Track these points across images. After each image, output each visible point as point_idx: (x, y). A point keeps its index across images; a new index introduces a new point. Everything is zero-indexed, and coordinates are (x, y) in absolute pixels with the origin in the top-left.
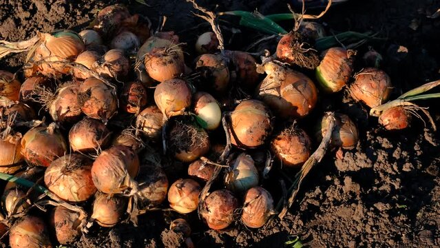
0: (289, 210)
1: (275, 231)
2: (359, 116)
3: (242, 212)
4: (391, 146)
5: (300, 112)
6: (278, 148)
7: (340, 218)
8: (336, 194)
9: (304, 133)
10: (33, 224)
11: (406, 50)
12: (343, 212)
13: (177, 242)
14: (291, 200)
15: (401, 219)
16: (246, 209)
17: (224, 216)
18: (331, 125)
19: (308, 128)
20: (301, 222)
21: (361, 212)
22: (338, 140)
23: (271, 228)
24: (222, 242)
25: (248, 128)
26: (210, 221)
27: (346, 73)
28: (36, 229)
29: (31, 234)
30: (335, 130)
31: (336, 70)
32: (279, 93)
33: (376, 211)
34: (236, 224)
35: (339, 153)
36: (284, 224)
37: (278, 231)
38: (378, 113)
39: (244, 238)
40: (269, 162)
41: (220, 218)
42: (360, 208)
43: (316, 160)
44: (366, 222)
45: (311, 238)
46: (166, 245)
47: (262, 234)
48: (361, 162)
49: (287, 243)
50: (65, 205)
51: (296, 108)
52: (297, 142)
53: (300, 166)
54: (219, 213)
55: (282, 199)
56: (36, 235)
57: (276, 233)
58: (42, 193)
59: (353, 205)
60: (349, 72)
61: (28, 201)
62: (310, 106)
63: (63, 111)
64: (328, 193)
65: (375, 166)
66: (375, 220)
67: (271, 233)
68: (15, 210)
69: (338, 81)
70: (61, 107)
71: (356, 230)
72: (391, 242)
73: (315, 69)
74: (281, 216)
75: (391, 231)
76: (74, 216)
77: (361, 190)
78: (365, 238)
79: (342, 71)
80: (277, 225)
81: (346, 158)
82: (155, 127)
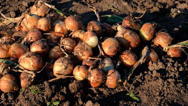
0: (128, 82)
1: (122, 90)
2: (159, 50)
3: (106, 79)
4: (173, 61)
5: (132, 45)
6: (123, 58)
7: (151, 85)
8: (149, 78)
10: (10, 76)
11: (178, 29)
12: (154, 83)
13: (76, 88)
14: (129, 77)
15: (180, 85)
16: (108, 78)
17: (98, 79)
19: (137, 52)
20: (133, 86)
21: (161, 82)
22: (150, 57)
23: (120, 89)
24: (97, 93)
25: (109, 46)
26: (92, 81)
27: (152, 32)
28: (12, 79)
29: (9, 80)
30: (148, 53)
31: (148, 30)
32: (123, 36)
33: (168, 82)
34: (103, 85)
35: (150, 63)
36: (126, 88)
37: (123, 90)
38: (167, 50)
39: (107, 91)
40: (119, 62)
41: (96, 79)
42: (160, 80)
43: (140, 63)
44: (164, 86)
45: (138, 93)
46: (70, 89)
47: (115, 91)
48: (160, 66)
49: (127, 94)
50: (26, 71)
51: (130, 43)
52: (132, 56)
53: (133, 66)
54: (96, 77)
55: (125, 77)
56: (11, 81)
59: (157, 80)
60: (154, 32)
61: (9, 68)
62: (137, 43)
63: (29, 39)
64: (146, 77)
65: (167, 68)
66: (168, 85)
67: (120, 91)
68: (3, 71)
69: (149, 35)
71: (159, 89)
72: (176, 93)
74: (124, 84)
75: (175, 89)
76: (29, 76)
77: (160, 75)
78: (163, 92)
79: (151, 30)
80: (122, 88)
81: (153, 65)
82: (69, 44)
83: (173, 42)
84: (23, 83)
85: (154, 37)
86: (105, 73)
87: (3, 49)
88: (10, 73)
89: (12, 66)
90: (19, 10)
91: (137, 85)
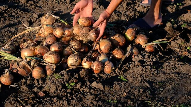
0: (119, 69)
2: (139, 47)
3: (104, 68)
4: (149, 54)
5: (121, 44)
6: (114, 53)
8: (133, 66)
9: (122, 50)
10: (40, 68)
11: (152, 32)
12: (136, 69)
13: (84, 74)
14: (119, 66)
15: (154, 70)
16: (105, 66)
17: (99, 67)
18: (130, 47)
19: (124, 49)
20: (123, 72)
21: (141, 68)
22: (133, 52)
23: (113, 74)
24: (98, 77)
25: (104, 46)
26: (94, 69)
27: (134, 34)
28: (41, 70)
29: (39, 70)
30: (132, 49)
31: (131, 33)
32: (114, 38)
33: (146, 68)
34: (102, 72)
35: (133, 56)
36: (117, 73)
37: (115, 75)
38: (144, 47)
39: (105, 76)
40: (111, 56)
41: (97, 68)
42: (141, 67)
43: (126, 57)
44: (143, 71)
45: (126, 76)
46: (81, 75)
47: (111, 76)
48: (140, 58)
49: (119, 77)
50: (49, 64)
51: (119, 43)
52: (120, 51)
53: (121, 58)
54: (97, 66)
58: (42, 61)
61: (38, 62)
62: (123, 43)
63: (48, 43)
64: (131, 66)
65: (145, 59)
66: (146, 70)
67: (113, 75)
68: (34, 65)
69: (132, 37)
70: (47, 41)
71: (140, 73)
72: (151, 75)
73: (124, 34)
74: (116, 71)
75: (151, 72)
76: (52, 67)
77: (141, 64)
78: (143, 75)
79: (133, 33)
80: (115, 73)
81: (135, 57)
82: (77, 45)
83: (149, 42)
84: (48, 72)
85: (135, 38)
86: (103, 64)
87: (31, 50)
88: (39, 65)
89: (40, 61)
90: (31, 21)
91: (125, 71)
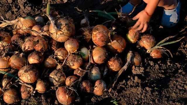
0: (112, 89)
1: (107, 97)
2: (142, 53)
5: (119, 51)
7: (132, 92)
8: (131, 83)
9: (120, 59)
10: (12, 91)
12: (134, 90)
14: (113, 85)
15: (156, 93)
18: (131, 56)
20: (117, 93)
21: (140, 90)
22: (133, 62)
23: (105, 96)
25: (99, 56)
27: (137, 36)
28: (13, 94)
29: (11, 95)
30: (132, 58)
31: (133, 35)
33: (146, 90)
35: (134, 67)
36: (110, 94)
38: (150, 52)
39: (95, 99)
40: (105, 70)
43: (124, 70)
44: (142, 94)
45: (120, 100)
47: (102, 98)
48: (142, 70)
49: (111, 101)
50: (25, 84)
51: (117, 50)
52: (117, 62)
53: (118, 72)
55: (110, 84)
56: (13, 96)
57: (107, 98)
58: (17, 79)
59: (138, 87)
60: (139, 35)
61: (11, 82)
62: (123, 49)
64: (128, 83)
66: (146, 93)
68: (6, 86)
69: (134, 39)
71: (138, 97)
72: (151, 102)
74: (109, 91)
75: (151, 98)
76: (28, 89)
77: (141, 82)
78: (141, 100)
79: (136, 35)
80: (108, 95)
81: (136, 69)
84: (24, 96)
87: (4, 60)
88: (12, 87)
91: (120, 91)
